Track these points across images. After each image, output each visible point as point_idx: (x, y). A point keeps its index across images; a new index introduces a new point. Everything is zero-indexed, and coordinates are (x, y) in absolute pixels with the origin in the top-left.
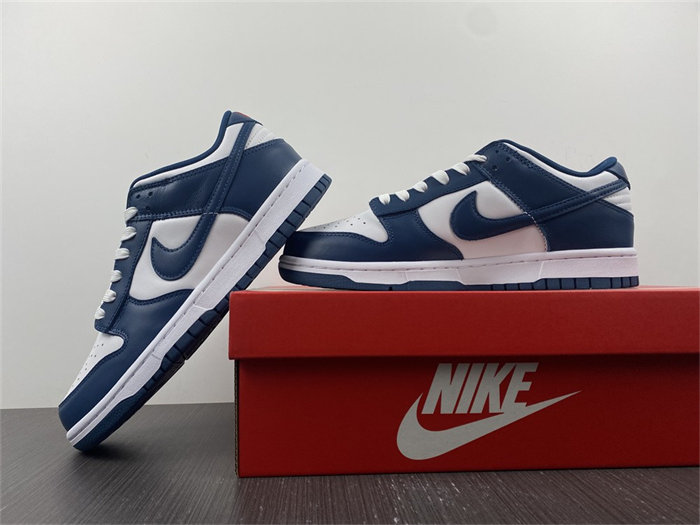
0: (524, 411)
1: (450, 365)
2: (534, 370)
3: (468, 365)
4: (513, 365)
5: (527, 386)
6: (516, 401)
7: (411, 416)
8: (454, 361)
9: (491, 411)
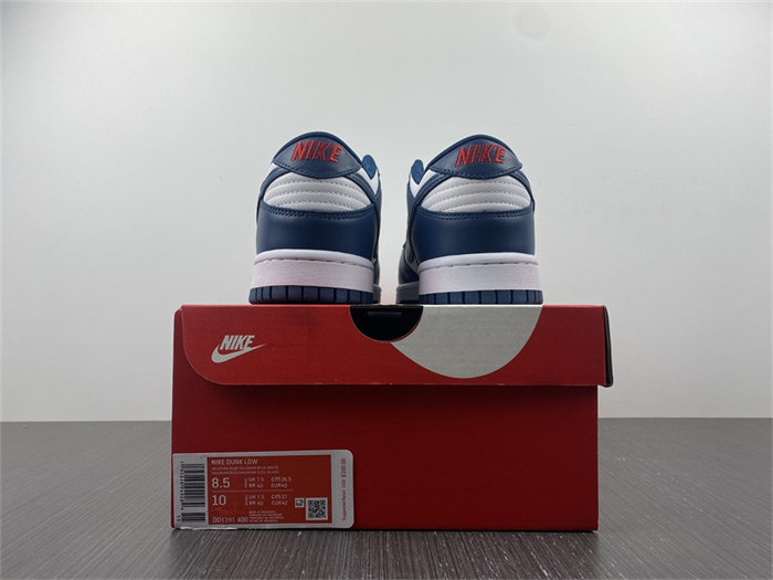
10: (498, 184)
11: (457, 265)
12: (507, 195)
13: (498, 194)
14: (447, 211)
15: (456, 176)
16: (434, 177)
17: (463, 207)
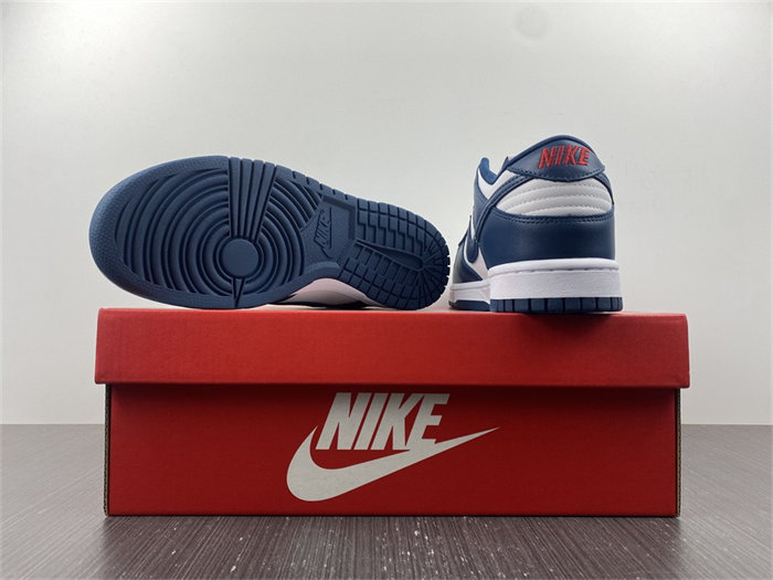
0: (433, 448)
1: (349, 395)
2: (445, 403)
3: (370, 394)
4: (421, 395)
5: (436, 421)
6: (424, 437)
7: (303, 452)
8: (354, 390)
9: (394, 448)
10: (583, 187)
11: (539, 270)
12: (592, 198)
13: (582, 197)
14: (527, 214)
15: (537, 178)
16: (513, 179)
17: (546, 210)
